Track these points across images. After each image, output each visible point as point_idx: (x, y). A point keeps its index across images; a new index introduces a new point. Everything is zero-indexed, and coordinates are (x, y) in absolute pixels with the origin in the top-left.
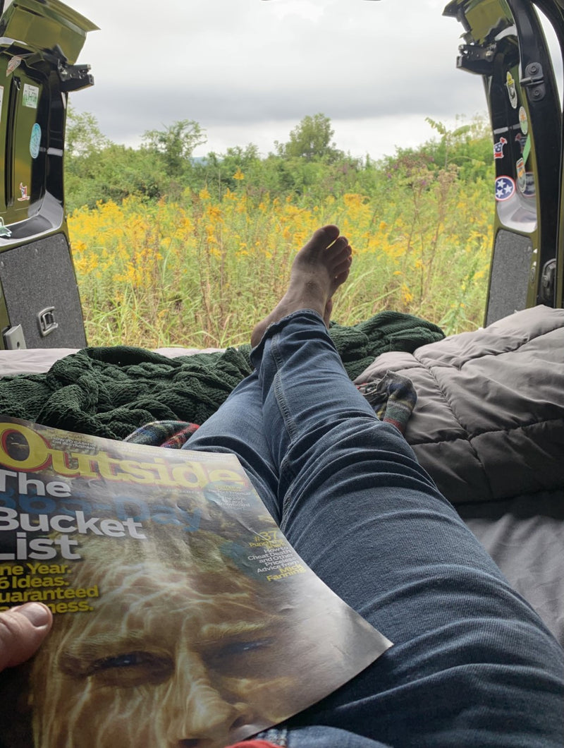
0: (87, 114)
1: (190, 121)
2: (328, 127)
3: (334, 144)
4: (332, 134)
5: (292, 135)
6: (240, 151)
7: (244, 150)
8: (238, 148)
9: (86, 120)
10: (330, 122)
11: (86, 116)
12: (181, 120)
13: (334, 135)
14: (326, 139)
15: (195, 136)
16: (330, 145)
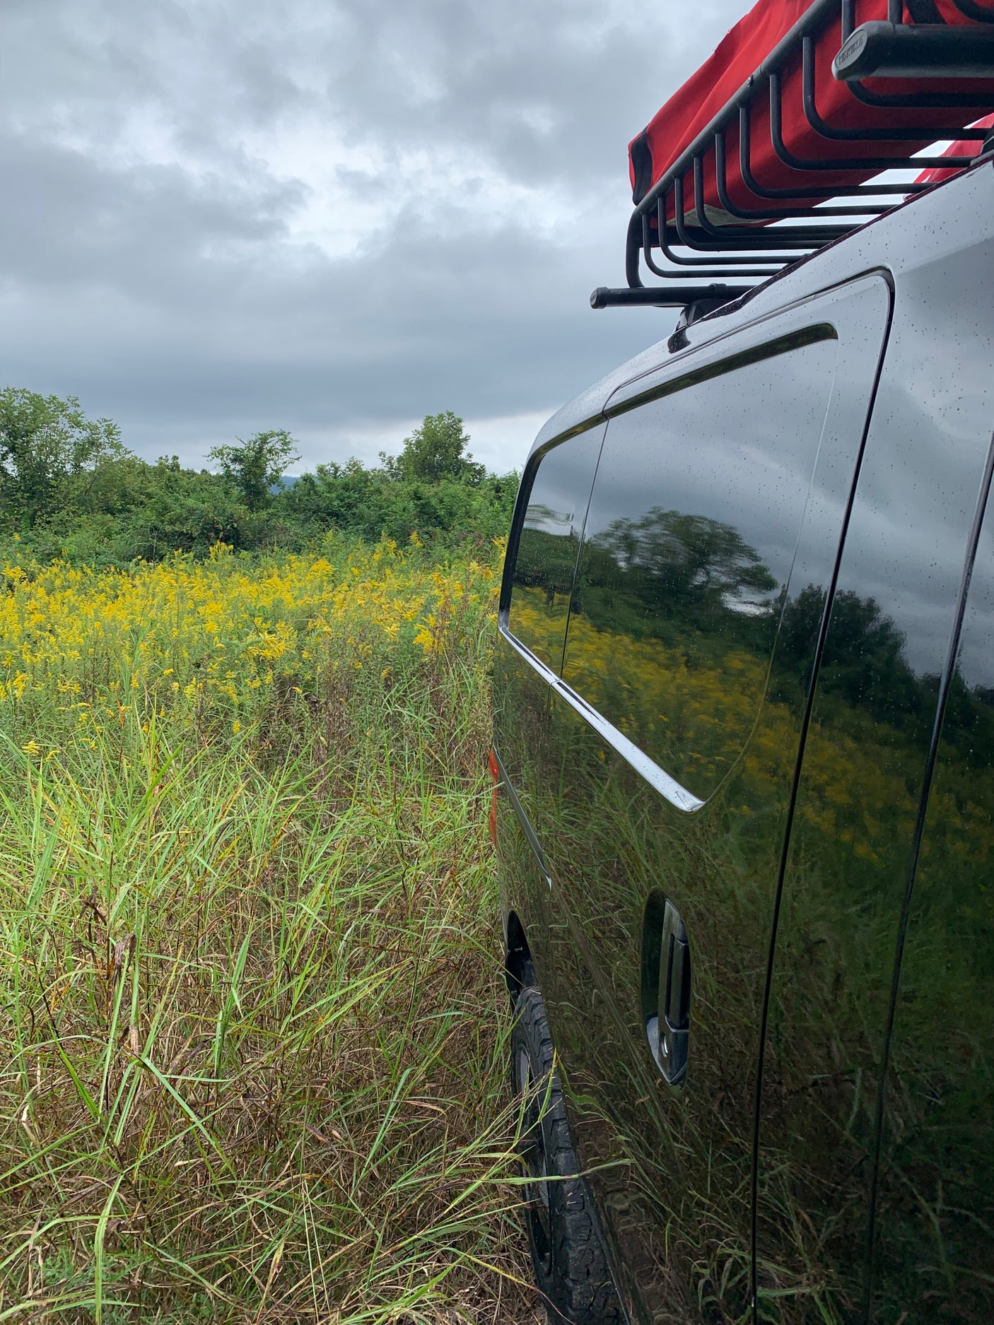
0: (106, 421)
1: (277, 431)
2: (460, 430)
3: (470, 456)
4: (465, 440)
5: (407, 441)
6: (337, 469)
7: (343, 467)
8: (333, 465)
9: (102, 430)
10: (462, 424)
11: (104, 424)
12: (265, 431)
13: (470, 442)
14: (459, 448)
15: (283, 450)
16: (463, 456)
